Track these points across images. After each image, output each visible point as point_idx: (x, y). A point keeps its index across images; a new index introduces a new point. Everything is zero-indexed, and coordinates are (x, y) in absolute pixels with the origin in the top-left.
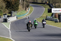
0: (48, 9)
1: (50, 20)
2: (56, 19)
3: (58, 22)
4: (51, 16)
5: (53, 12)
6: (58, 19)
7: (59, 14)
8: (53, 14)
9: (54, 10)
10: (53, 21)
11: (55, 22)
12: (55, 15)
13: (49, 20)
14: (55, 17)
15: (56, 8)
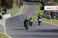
0: (41, 7)
1: (43, 17)
2: (48, 15)
3: (50, 19)
4: (44, 13)
5: (45, 9)
6: (50, 16)
8: (45, 12)
9: (46, 8)
10: (45, 18)
11: (48, 19)
12: (48, 12)
15: (48, 6)
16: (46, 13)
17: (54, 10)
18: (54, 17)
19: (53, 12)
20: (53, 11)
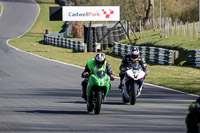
0: (51, 8)
1: (58, 46)
2: (76, 40)
3: (83, 51)
6: (82, 40)
7: (87, 26)
8: (65, 26)
10: (66, 47)
13: (54, 45)
14: (75, 35)
15: (75, 5)
16: (69, 29)
17: (96, 22)
18: (94, 46)
19: (93, 29)
20: (93, 26)
